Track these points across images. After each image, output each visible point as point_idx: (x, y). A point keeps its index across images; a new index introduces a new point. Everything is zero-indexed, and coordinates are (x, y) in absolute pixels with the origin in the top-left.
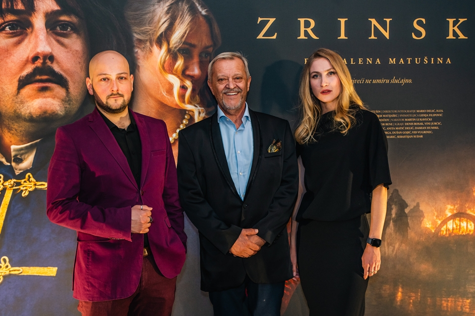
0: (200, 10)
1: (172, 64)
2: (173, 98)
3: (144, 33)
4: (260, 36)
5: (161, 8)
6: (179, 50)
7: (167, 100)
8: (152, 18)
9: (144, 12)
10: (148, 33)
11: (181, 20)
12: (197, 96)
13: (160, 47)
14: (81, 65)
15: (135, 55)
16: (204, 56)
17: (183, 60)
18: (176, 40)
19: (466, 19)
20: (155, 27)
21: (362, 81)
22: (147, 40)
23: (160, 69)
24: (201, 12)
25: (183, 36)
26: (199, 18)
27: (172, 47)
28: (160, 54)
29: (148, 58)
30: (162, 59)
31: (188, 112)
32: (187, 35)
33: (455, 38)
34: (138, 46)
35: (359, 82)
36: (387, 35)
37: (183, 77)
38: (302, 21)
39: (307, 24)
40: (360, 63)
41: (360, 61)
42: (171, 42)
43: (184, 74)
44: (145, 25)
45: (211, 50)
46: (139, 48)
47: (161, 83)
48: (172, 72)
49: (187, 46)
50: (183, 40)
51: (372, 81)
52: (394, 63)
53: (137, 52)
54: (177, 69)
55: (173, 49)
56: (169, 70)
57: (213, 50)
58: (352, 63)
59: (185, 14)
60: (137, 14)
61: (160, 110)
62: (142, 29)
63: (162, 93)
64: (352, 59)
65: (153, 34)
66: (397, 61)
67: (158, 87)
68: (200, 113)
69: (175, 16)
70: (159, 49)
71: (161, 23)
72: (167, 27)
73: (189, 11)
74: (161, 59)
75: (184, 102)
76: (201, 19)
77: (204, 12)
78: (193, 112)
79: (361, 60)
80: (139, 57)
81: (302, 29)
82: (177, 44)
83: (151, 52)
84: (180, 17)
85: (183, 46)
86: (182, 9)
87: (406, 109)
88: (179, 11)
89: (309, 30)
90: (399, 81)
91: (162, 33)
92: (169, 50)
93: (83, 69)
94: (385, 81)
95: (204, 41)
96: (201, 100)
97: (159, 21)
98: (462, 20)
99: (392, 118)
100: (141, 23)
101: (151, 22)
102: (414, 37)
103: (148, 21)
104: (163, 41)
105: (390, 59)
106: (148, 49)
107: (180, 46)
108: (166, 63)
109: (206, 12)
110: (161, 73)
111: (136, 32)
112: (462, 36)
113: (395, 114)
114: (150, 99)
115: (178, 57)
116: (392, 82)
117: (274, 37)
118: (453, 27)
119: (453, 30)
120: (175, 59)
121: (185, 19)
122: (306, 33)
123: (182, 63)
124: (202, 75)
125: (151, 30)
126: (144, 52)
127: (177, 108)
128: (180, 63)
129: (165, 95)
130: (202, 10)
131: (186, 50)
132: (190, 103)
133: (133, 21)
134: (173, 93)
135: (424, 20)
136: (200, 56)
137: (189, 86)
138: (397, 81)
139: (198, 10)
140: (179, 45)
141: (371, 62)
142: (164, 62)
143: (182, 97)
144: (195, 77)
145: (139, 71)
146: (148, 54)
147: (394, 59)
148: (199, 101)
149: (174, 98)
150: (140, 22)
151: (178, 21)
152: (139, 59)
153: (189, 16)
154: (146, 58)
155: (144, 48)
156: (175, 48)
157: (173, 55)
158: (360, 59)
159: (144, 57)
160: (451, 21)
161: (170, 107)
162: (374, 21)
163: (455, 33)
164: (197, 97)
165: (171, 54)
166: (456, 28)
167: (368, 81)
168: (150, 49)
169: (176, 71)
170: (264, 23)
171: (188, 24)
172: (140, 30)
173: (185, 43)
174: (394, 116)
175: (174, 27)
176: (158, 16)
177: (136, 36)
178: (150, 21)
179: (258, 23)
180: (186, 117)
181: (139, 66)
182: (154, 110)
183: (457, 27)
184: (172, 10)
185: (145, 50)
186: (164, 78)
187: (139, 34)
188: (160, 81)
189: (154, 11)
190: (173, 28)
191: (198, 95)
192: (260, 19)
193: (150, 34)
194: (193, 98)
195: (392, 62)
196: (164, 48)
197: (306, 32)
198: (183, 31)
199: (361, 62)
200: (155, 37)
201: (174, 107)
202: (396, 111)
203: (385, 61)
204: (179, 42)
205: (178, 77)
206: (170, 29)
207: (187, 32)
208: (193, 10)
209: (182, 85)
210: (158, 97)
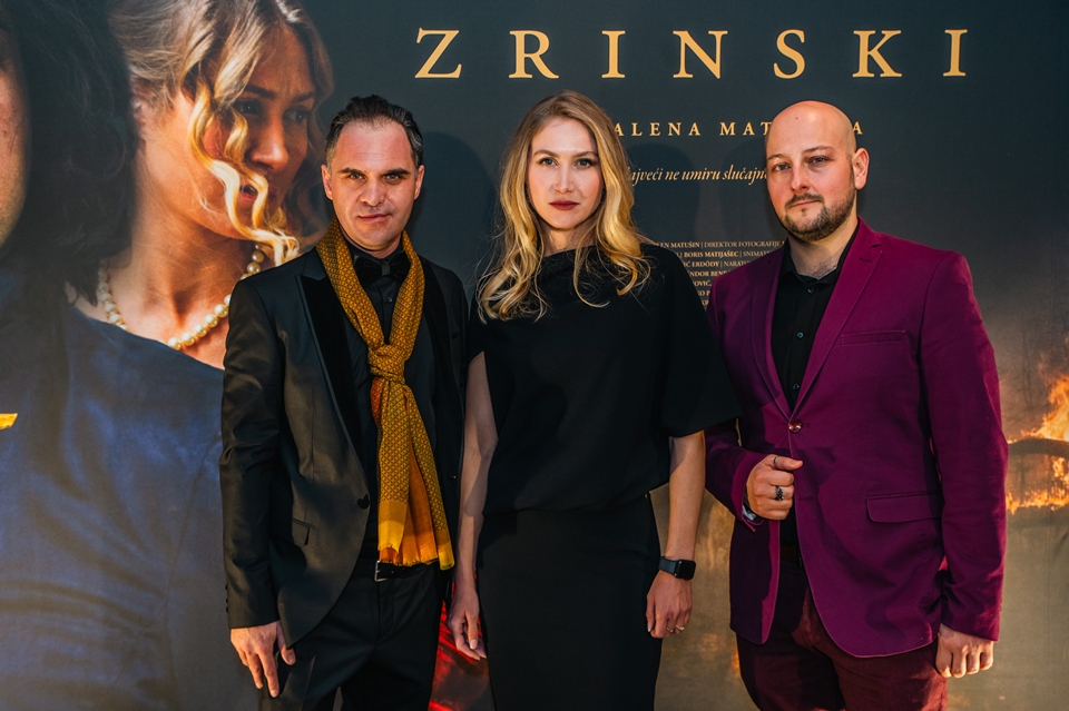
0: (284, 11)
1: (220, 138)
2: (224, 215)
3: (154, 64)
4: (424, 73)
5: (193, 7)
6: (237, 105)
7: (212, 219)
8: (173, 31)
9: (153, 17)
10: (165, 65)
11: (240, 35)
12: (280, 210)
13: (193, 97)
14: (8, 140)
15: (135, 116)
16: (293, 116)
17: (246, 128)
18: (230, 81)
19: (899, 32)
20: (180, 52)
21: (657, 176)
22: (161, 82)
23: (193, 149)
24: (285, 17)
25: (245, 72)
26: (281, 30)
27: (221, 98)
28: (191, 114)
29: (164, 123)
30: (198, 125)
31: (260, 247)
32: (255, 69)
33: (872, 75)
34: (141, 94)
35: (651, 177)
36: (715, 68)
37: (248, 166)
38: (520, 36)
39: (532, 44)
40: (653, 134)
41: (653, 129)
42: (216, 85)
43: (249, 159)
44: (155, 45)
45: (309, 103)
46: (143, 98)
47: (196, 181)
48: (221, 154)
49: (254, 96)
50: (246, 81)
51: (681, 175)
52: (732, 133)
53: (140, 108)
54: (232, 147)
55: (222, 101)
56: (215, 150)
57: (314, 106)
58: (635, 134)
59: (250, 20)
60: (137, 21)
61: (194, 242)
62: (151, 55)
63: (198, 203)
64: (635, 125)
65: (175, 67)
66: (740, 128)
67: (190, 189)
68: (286, 249)
69: (227, 25)
70: (191, 101)
71: (193, 42)
72: (207, 51)
73: (257, 14)
74: (195, 124)
75: (249, 223)
76: (287, 32)
77: (292, 17)
78: (271, 247)
79: (656, 126)
80: (144, 120)
81: (521, 55)
82: (232, 91)
83: (172, 108)
84: (238, 28)
85: (246, 95)
86: (242, 10)
87: (759, 240)
88: (234, 13)
89: (536, 58)
90: (743, 175)
91: (196, 65)
92: (213, 105)
93: (16, 147)
94: (711, 175)
95: (291, 83)
96: (288, 218)
97: (189, 38)
98: (888, 34)
99: (725, 259)
100: (146, 42)
101: (170, 38)
102: (778, 73)
103: (163, 37)
104: (199, 84)
105: (723, 125)
106: (165, 102)
107: (239, 94)
108: (207, 134)
109: (298, 15)
110: (195, 156)
111: (135, 63)
112: (888, 72)
113: (733, 249)
114: (172, 216)
115: (234, 121)
116: (727, 176)
117: (456, 74)
118: (869, 50)
119: (869, 56)
120: (227, 125)
121: (250, 33)
122: (529, 66)
123: (244, 134)
124: (289, 161)
125: (170, 57)
126: (156, 110)
127: (233, 236)
128: (239, 133)
129: (205, 208)
130: (289, 11)
131: (252, 104)
132: (263, 225)
133: (128, 37)
134: (224, 204)
135: (801, 34)
136: (285, 118)
137: (261, 188)
138: (738, 176)
139: (279, 11)
140: (236, 93)
141: (678, 133)
142: (203, 132)
143: (244, 212)
144: (275, 167)
145: (144, 154)
146: (164, 113)
147: (732, 125)
148: (285, 221)
149: (227, 214)
150: (145, 39)
151: (232, 37)
152: (144, 124)
153: (259, 24)
154: (161, 122)
155: (155, 99)
156: (228, 99)
157: (223, 115)
158: (653, 125)
159: (156, 122)
160: (864, 36)
161: (217, 235)
162: (685, 37)
163: (872, 63)
164: (280, 213)
165: (219, 113)
166: (875, 53)
167: (672, 176)
168: (169, 101)
169: (231, 152)
170: (432, 42)
171: (256, 45)
172: (145, 59)
173: (249, 88)
174: (730, 254)
175: (224, 51)
176: (186, 24)
177: (137, 72)
178: (168, 35)
179: (418, 41)
180: (255, 258)
181: (144, 142)
182: (181, 243)
183: (879, 50)
184: (217, 11)
185: (158, 104)
186: (204, 168)
187: (143, 66)
188: (193, 175)
189: (176, 13)
190: (222, 55)
191: (282, 208)
192: (422, 33)
193: (167, 67)
194: (271, 215)
195: (727, 132)
196: (203, 99)
197: (528, 62)
198: (246, 60)
199: (656, 132)
200: (181, 75)
201: (228, 235)
202: (734, 244)
203: (710, 129)
204: (236, 86)
205: (236, 166)
206: (215, 56)
207: (255, 63)
208: (267, 11)
209: (244, 184)
210: (192, 212)
